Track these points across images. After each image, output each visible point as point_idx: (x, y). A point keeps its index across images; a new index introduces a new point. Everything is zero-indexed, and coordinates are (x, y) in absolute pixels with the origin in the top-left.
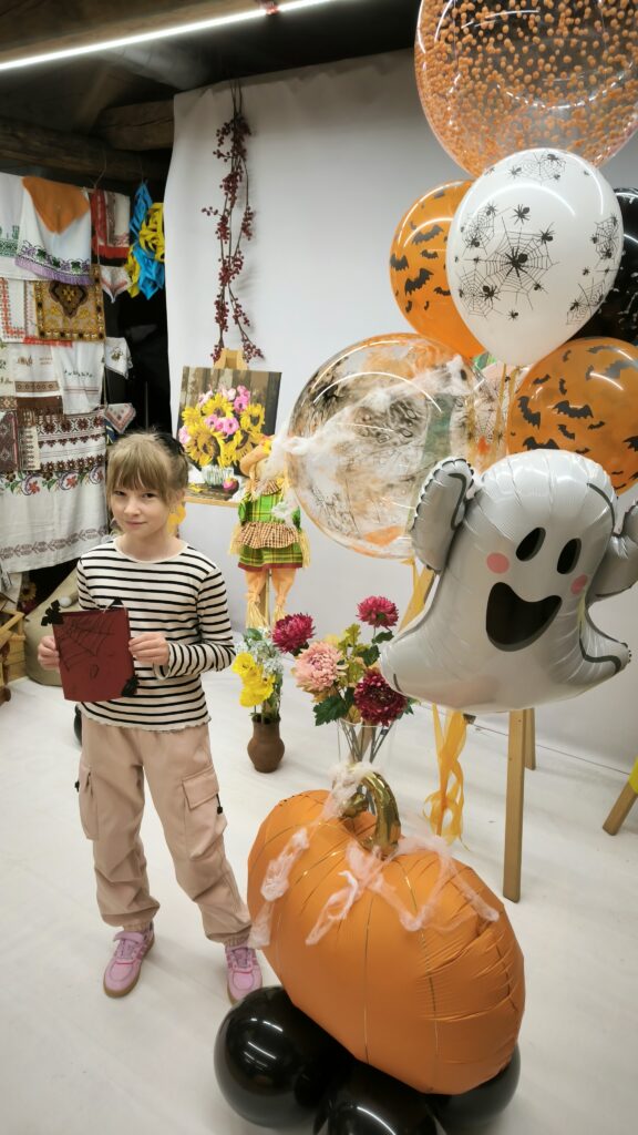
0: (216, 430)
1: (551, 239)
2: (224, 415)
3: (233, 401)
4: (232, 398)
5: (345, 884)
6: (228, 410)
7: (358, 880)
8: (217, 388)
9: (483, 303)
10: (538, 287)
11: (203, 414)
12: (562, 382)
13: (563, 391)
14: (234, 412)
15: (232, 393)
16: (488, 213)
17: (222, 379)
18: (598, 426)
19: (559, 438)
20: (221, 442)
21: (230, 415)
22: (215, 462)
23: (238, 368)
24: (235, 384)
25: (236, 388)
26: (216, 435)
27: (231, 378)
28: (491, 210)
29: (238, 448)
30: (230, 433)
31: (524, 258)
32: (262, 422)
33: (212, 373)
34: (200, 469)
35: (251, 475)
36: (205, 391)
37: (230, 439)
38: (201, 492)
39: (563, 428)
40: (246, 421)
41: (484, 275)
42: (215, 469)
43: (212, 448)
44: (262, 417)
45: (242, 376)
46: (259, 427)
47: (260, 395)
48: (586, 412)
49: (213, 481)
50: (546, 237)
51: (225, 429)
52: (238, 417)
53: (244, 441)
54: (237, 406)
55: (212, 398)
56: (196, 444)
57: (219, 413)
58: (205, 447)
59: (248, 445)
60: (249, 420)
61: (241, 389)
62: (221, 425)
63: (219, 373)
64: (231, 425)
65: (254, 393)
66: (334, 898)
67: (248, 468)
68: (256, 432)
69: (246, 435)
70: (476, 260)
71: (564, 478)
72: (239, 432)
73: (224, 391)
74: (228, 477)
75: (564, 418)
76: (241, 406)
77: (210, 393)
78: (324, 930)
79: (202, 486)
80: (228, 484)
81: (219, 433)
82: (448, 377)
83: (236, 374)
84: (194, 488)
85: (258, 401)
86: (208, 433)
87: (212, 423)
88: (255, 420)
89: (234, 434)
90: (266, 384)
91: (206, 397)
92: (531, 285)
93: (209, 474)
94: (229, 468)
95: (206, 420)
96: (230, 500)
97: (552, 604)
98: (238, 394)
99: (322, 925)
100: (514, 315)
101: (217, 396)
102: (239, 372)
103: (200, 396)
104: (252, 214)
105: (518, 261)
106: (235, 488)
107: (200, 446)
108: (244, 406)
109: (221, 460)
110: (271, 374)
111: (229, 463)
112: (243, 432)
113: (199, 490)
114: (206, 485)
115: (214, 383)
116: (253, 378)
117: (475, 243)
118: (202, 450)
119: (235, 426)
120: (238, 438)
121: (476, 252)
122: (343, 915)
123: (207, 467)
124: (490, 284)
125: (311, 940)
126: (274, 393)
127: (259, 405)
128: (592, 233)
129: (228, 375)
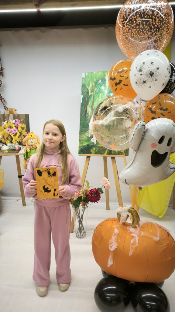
0: (10, 133)
1: (159, 69)
2: (12, 128)
3: (15, 123)
4: (14, 122)
5: (133, 237)
6: (13, 126)
7: (137, 235)
8: (8, 119)
9: (143, 85)
10: (156, 80)
11: (5, 128)
12: (160, 103)
13: (161, 105)
14: (15, 127)
15: (14, 121)
16: (143, 64)
17: (9, 117)
18: (170, 113)
19: (161, 116)
20: (12, 136)
21: (14, 128)
22: (11, 142)
23: (14, 114)
24: (14, 118)
25: (15, 119)
26: (10, 134)
27: (13, 117)
28: (144, 63)
29: (18, 137)
30: (15, 133)
31: (153, 73)
32: (25, 129)
33: (6, 115)
34: (7, 145)
35: (26, 145)
36: (4, 121)
37: (16, 135)
38: (8, 152)
39: (162, 114)
40: (20, 129)
41: (143, 78)
42: (12, 144)
43: (10, 138)
44: (25, 127)
45: (16, 116)
46: (25, 130)
47: (23, 121)
48: (167, 109)
49: (12, 148)
50: (158, 69)
51: (13, 132)
52: (17, 128)
53: (20, 135)
54: (16, 125)
55: (7, 123)
56: (4, 138)
57: (10, 127)
58: (7, 138)
59: (22, 137)
60: (21, 129)
61: (16, 120)
62: (12, 131)
63: (8, 115)
64: (15, 131)
65: (21, 121)
66: (132, 241)
67: (25, 142)
68: (24, 133)
69: (21, 133)
70: (141, 75)
71: (167, 124)
72: (18, 133)
73: (11, 121)
74: (17, 146)
75: (162, 111)
76: (17, 125)
77: (6, 121)
78: (133, 250)
79: (8, 150)
80: (17, 148)
81: (12, 133)
82: (134, 103)
83: (14, 115)
84: (5, 151)
85: (23, 123)
86: (7, 134)
87: (8, 131)
88: (23, 129)
89: (17, 133)
90: (25, 118)
91: (5, 123)
92: (155, 80)
93: (10, 146)
94: (17, 144)
95: (6, 130)
96: (19, 153)
97: (166, 154)
98: (16, 121)
99: (132, 249)
100: (150, 87)
101: (9, 122)
102: (15, 115)
103: (3, 123)
104: (3, 69)
105: (152, 74)
106: (20, 149)
107: (5, 138)
108: (19, 125)
109: (14, 141)
110: (26, 115)
111: (16, 142)
112: (19, 132)
113: (7, 151)
114: (9, 149)
115: (7, 118)
116: (20, 116)
117: (140, 71)
118: (6, 139)
119: (17, 131)
120: (18, 134)
121: (141, 73)
122: (137, 244)
123: (9, 144)
124: (145, 80)
125: (130, 254)
126: (28, 120)
127: (24, 124)
128: (167, 68)
129: (11, 116)
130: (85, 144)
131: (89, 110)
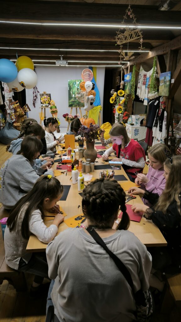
1: (90, 85)
12: (91, 92)
32: (50, 99)
37: (47, 101)
41: (87, 87)
43: (45, 102)
57: (45, 98)
59: (49, 101)
60: (48, 99)
63: (44, 94)
67: (51, 103)
74: (48, 105)
81: (45, 100)
83: (46, 94)
85: (49, 97)
90: (49, 95)
91: (43, 97)
97: (93, 102)
98: (46, 96)
100: (89, 89)
111: (47, 103)
117: (87, 85)
123: (45, 104)
128: (92, 85)
129: (45, 94)
130: (71, 104)
131: (71, 92)
